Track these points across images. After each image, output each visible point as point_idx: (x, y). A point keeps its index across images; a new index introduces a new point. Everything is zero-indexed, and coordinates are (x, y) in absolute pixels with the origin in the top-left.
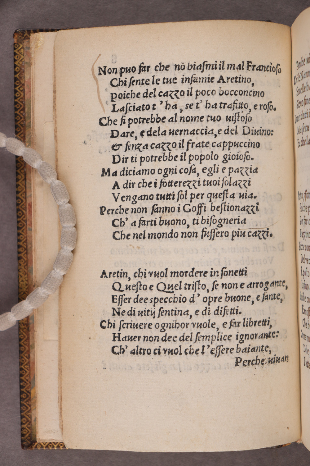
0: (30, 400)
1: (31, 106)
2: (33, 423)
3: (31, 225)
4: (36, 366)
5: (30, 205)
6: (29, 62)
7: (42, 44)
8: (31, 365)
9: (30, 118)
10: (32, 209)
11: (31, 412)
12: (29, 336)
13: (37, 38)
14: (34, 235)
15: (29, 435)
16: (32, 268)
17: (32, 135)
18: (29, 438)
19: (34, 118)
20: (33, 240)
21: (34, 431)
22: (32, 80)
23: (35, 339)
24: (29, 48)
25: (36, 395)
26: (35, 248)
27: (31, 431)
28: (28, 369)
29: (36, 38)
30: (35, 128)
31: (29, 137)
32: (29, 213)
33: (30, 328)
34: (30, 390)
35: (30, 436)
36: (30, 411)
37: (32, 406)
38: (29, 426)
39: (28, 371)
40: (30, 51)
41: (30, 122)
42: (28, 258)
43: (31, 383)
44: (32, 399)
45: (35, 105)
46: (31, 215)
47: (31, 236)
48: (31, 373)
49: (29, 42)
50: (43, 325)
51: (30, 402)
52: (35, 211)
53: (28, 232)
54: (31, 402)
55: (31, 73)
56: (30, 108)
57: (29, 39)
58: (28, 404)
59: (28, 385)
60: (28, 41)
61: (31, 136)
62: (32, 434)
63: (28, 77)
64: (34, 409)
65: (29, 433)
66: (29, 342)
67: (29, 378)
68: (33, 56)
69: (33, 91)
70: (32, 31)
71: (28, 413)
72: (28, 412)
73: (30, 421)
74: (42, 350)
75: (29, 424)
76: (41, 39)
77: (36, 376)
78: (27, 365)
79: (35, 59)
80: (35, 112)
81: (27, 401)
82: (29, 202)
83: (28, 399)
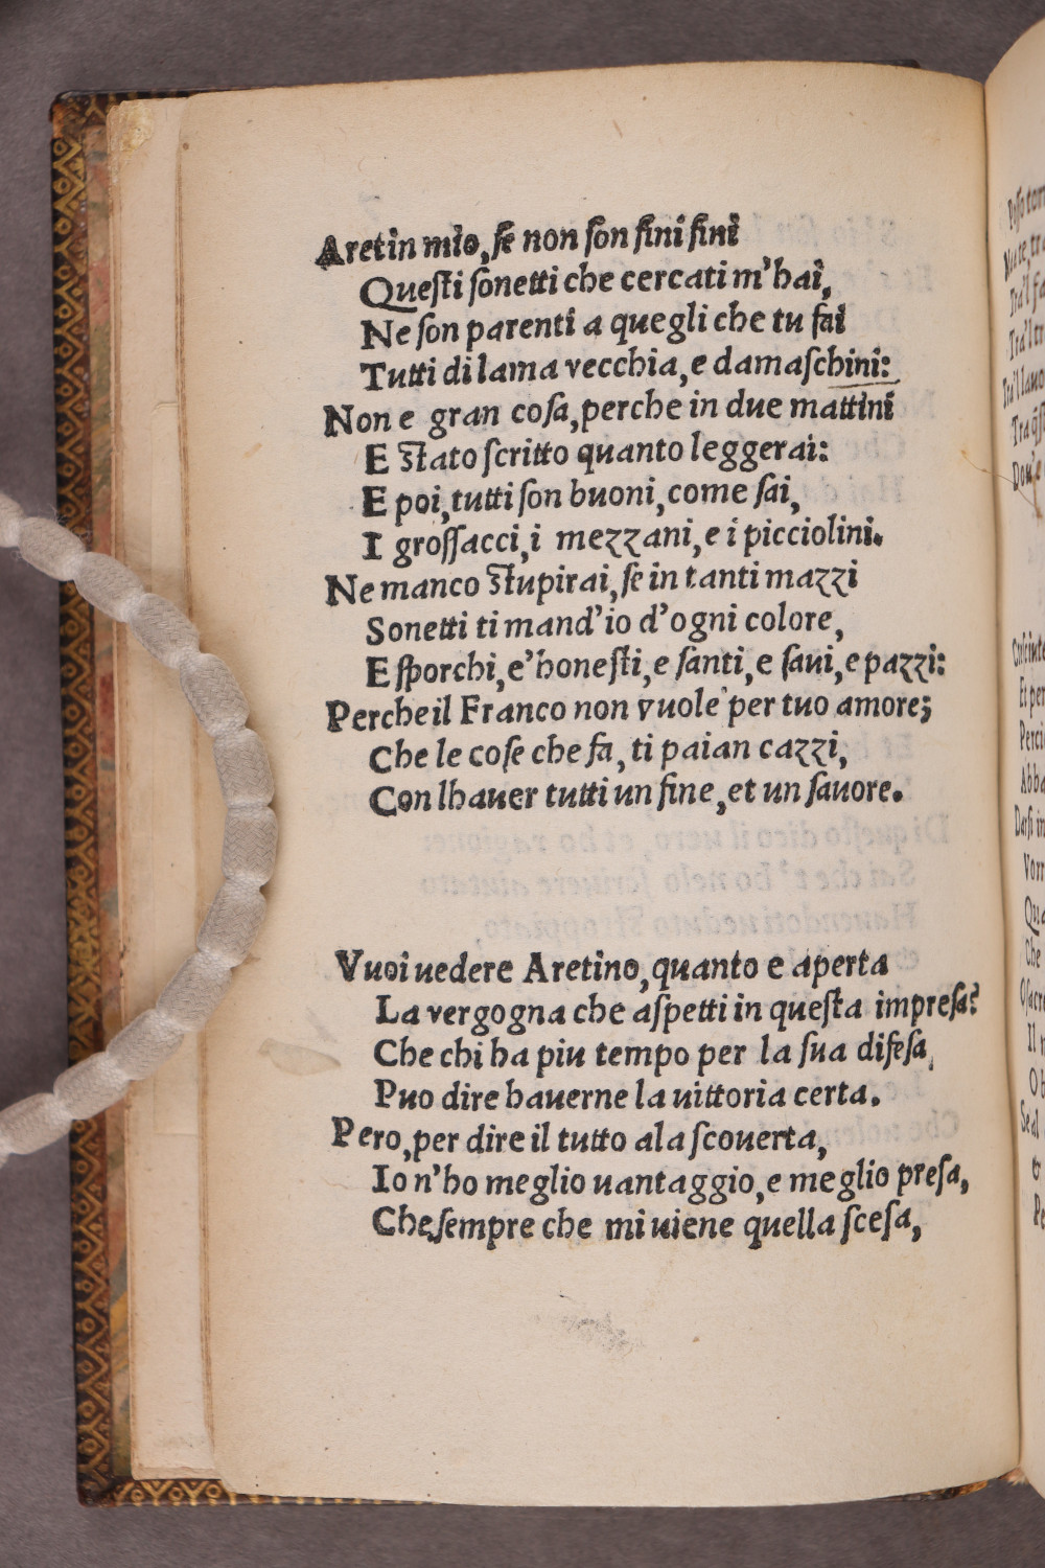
0: (106, 1338)
1: (109, 349)
2: (118, 1416)
3: (110, 749)
4: (128, 1224)
5: (108, 684)
6: (104, 203)
7: (146, 141)
8: (110, 1222)
9: (108, 389)
10: (113, 696)
11: (111, 1381)
12: (105, 1124)
13: (129, 119)
14: (122, 783)
15: (105, 1457)
16: (115, 895)
17: (114, 448)
18: (104, 1468)
19: (118, 392)
20: (118, 802)
21: (121, 1444)
22: (115, 263)
23: (124, 1133)
24: (103, 155)
25: (129, 1321)
26: (124, 827)
27: (111, 1445)
28: (102, 1235)
29: (125, 120)
30: (124, 423)
31: (102, 456)
32: (104, 711)
34: (109, 1308)
35: (107, 1460)
36: (107, 1377)
37: (114, 1361)
38: (104, 1427)
39: (100, 1244)
40: (107, 165)
41: (108, 403)
42: (101, 862)
43: (111, 1282)
44: (116, 1335)
45: (122, 346)
46: (112, 716)
47: (113, 789)
48: (111, 1248)
49: (102, 136)
50: (155, 1085)
51: (107, 1345)
52: (125, 703)
53: (100, 773)
54: (111, 1347)
55: (111, 240)
56: (105, 358)
57: (103, 123)
58: (101, 1355)
59: (101, 1290)
60: (100, 132)
61: (111, 450)
62: (115, 1453)
63: (101, 253)
64: (119, 1371)
65: (104, 1452)
66: (104, 1144)
67: (103, 1265)
68: (115, 180)
69: (115, 300)
70: (112, 98)
71: (101, 1383)
72: (101, 1379)
73: (106, 1411)
74: (150, 1170)
75: (104, 1421)
76: (144, 121)
77: (129, 1258)
78: (96, 1220)
79: (123, 191)
80: (123, 368)
81: (99, 1343)
82: (103, 675)
83: (99, 1335)
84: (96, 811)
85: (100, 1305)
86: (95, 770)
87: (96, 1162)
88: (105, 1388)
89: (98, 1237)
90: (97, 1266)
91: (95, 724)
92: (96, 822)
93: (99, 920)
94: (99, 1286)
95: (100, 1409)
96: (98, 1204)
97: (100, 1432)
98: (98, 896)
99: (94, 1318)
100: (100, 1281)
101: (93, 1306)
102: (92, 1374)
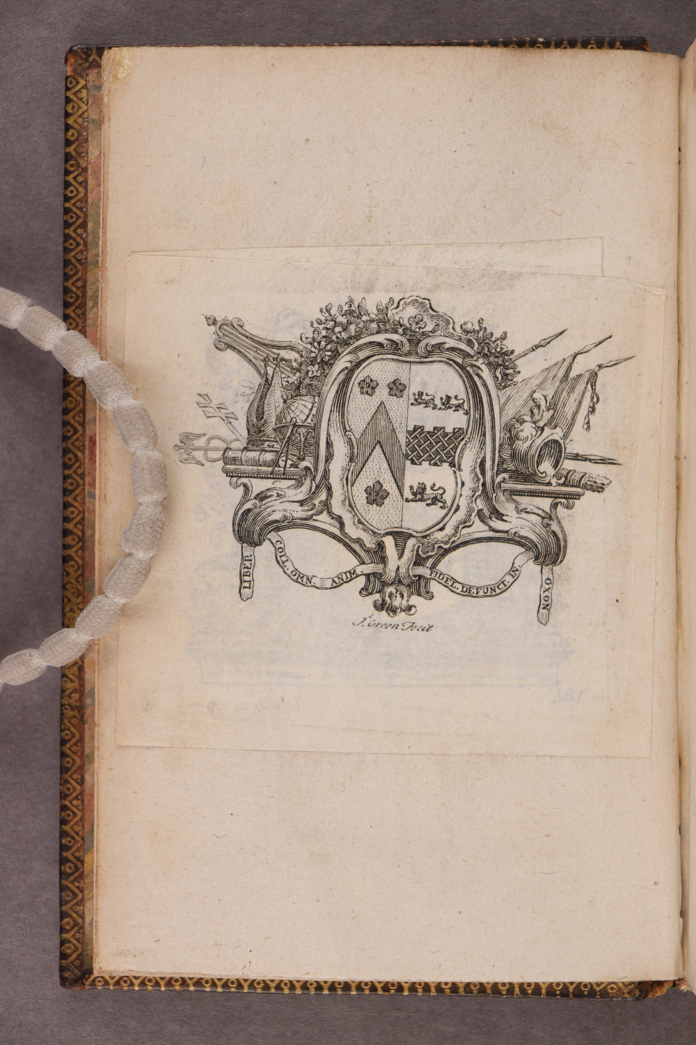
0: (81, 877)
1: (99, 216)
2: (87, 928)
3: (93, 485)
4: (95, 804)
5: (93, 441)
6: (99, 119)
7: (128, 74)
8: (85, 799)
9: (98, 244)
10: (95, 449)
11: (84, 906)
12: (84, 734)
13: (116, 62)
14: (100, 507)
15: (79, 956)
16: (93, 581)
17: (101, 282)
18: (77, 963)
19: (105, 243)
20: (97, 519)
21: (89, 948)
22: (104, 159)
23: (96, 741)
24: (99, 88)
25: (95, 867)
26: (101, 537)
27: (83, 948)
28: (80, 808)
29: (113, 63)
30: (108, 264)
31: (94, 288)
32: (90, 459)
33: (86, 716)
34: (83, 857)
35: (80, 957)
36: (81, 903)
37: (86, 892)
38: (78, 936)
39: (79, 814)
40: (101, 94)
41: (98, 254)
42: (86, 559)
43: (86, 839)
44: (88, 875)
45: (108, 213)
46: (95, 462)
47: (94, 511)
48: (86, 817)
49: (99, 75)
50: (116, 712)
51: (82, 881)
52: (102, 454)
53: (87, 500)
54: (84, 882)
55: (103, 144)
56: (97, 223)
57: (99, 66)
58: (78, 888)
59: (79, 845)
60: (98, 72)
61: (99, 285)
62: (85, 953)
63: (97, 153)
64: (90, 899)
65: (78, 953)
66: (83, 747)
67: (81, 828)
68: (106, 100)
69: (104, 183)
70: (105, 46)
71: (77, 907)
72: (77, 904)
73: (80, 925)
74: (111, 769)
75: (78, 932)
76: (126, 61)
77: (95, 826)
78: (76, 798)
79: (111, 108)
80: (108, 227)
81: (75, 879)
82: (91, 434)
83: (76, 875)
84: (84, 525)
85: (78, 854)
86: (84, 498)
87: (78, 759)
88: (80, 910)
89: (78, 809)
90: (77, 828)
91: (84, 467)
92: (83, 533)
93: (84, 597)
94: (78, 842)
95: (76, 924)
96: (78, 787)
97: (75, 939)
98: (84, 582)
99: (74, 863)
100: (78, 838)
101: (73, 855)
102: (72, 900)
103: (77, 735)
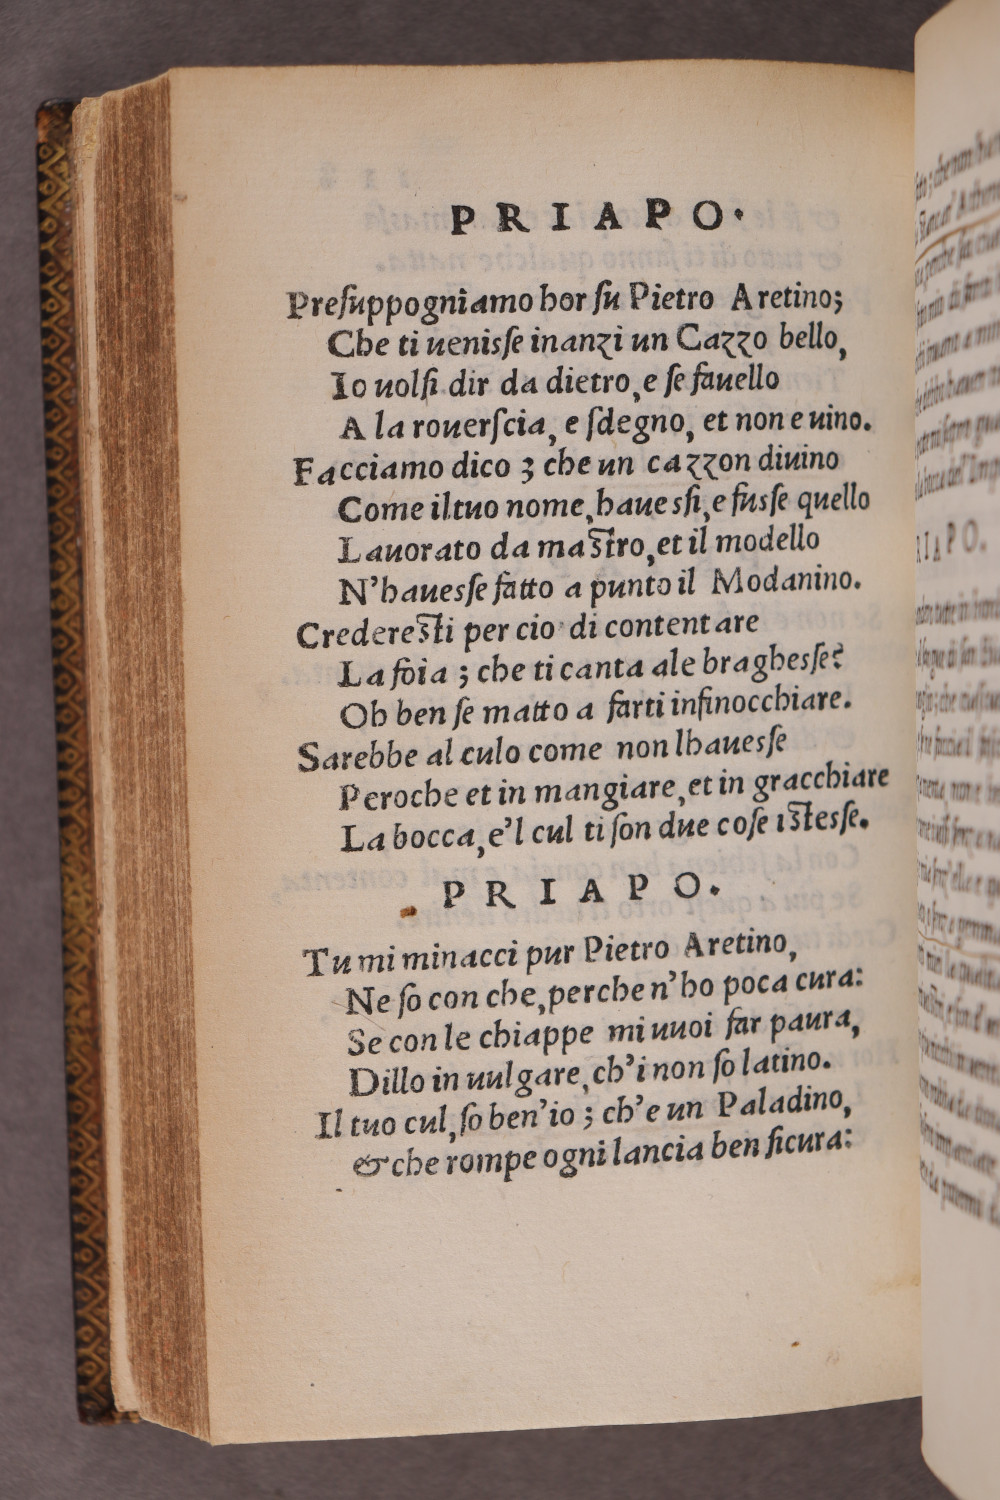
84: (88, 773)
85: (97, 1236)
86: (86, 734)
87: (92, 1103)
88: (102, 1314)
89: (95, 1172)
90: (94, 1199)
91: (86, 691)
92: (88, 783)
93: (92, 875)
94: (96, 1218)
95: (98, 1333)
96: (94, 1141)
97: (98, 1355)
98: (91, 853)
99: (91, 1248)
100: (97, 1213)
101: (91, 1237)
102: (91, 1301)
103: (90, 1069)
